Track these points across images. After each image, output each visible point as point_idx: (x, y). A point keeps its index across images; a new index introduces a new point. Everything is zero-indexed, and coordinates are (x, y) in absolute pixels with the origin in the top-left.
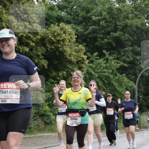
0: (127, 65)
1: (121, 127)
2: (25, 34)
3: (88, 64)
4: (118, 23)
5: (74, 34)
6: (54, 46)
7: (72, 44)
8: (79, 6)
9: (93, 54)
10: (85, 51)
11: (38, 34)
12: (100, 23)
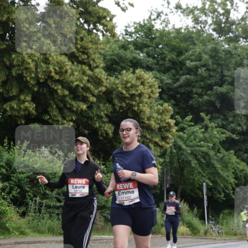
0: (237, 136)
1: (223, 231)
2: (82, 83)
3: (177, 133)
4: (226, 73)
5: (157, 86)
6: (126, 103)
7: (154, 102)
8: (167, 45)
9: (185, 118)
10: (173, 112)
11: (102, 85)
12: (198, 71)
